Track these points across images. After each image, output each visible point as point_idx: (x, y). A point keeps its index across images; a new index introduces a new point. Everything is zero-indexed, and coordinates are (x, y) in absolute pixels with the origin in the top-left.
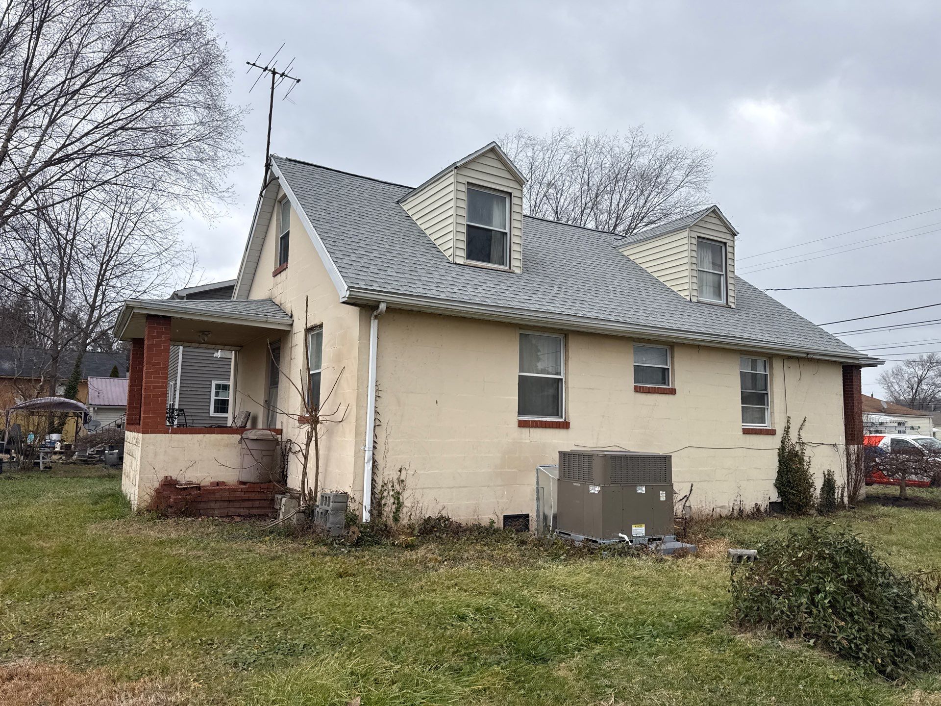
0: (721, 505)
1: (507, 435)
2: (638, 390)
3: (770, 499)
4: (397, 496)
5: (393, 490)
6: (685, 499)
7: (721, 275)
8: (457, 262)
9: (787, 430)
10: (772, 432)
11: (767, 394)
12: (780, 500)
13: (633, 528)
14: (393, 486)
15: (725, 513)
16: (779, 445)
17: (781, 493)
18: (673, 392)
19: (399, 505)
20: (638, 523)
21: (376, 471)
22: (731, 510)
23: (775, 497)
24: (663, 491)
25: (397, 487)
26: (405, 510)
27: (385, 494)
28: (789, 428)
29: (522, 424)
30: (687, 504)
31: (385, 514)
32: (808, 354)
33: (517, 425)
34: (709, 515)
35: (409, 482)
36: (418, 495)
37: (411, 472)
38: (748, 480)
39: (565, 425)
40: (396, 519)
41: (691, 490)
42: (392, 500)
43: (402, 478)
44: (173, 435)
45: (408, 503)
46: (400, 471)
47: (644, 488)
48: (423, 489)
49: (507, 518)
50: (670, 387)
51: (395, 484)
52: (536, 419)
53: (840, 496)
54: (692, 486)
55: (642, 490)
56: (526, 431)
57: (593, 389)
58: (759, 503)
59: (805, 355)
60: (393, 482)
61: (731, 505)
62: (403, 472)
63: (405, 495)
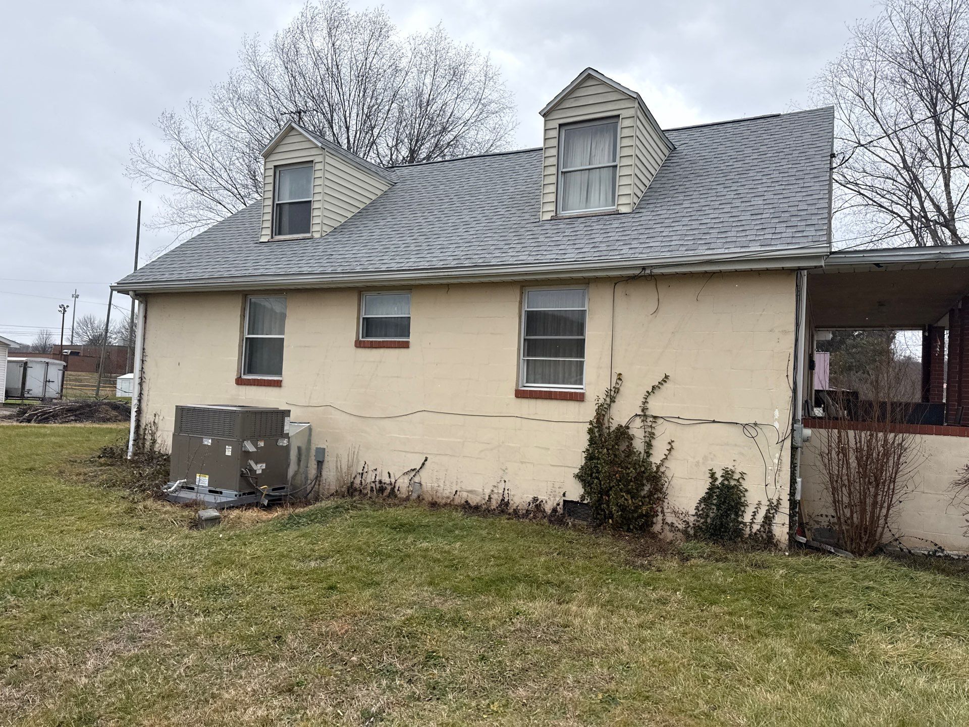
0: (469, 488)
2: (359, 344)
3: (564, 495)
4: (153, 434)
5: (151, 430)
6: (413, 473)
8: (261, 241)
9: (613, 395)
10: (579, 398)
11: (584, 340)
12: (587, 501)
13: (198, 477)
14: (151, 427)
15: (474, 500)
18: (404, 345)
19: (154, 442)
20: (202, 472)
21: (141, 414)
22: (487, 498)
23: (575, 492)
24: (229, 445)
25: (153, 428)
26: (157, 446)
27: (147, 432)
29: (240, 382)
30: (417, 479)
32: (644, 268)
33: (236, 382)
34: (448, 498)
35: (160, 425)
37: (161, 418)
38: (522, 463)
39: (278, 384)
41: (423, 464)
43: (156, 421)
45: (159, 441)
47: (210, 441)
54: (426, 460)
55: (208, 442)
58: (540, 498)
60: (151, 424)
61: (488, 491)
62: (157, 417)
63: (158, 434)
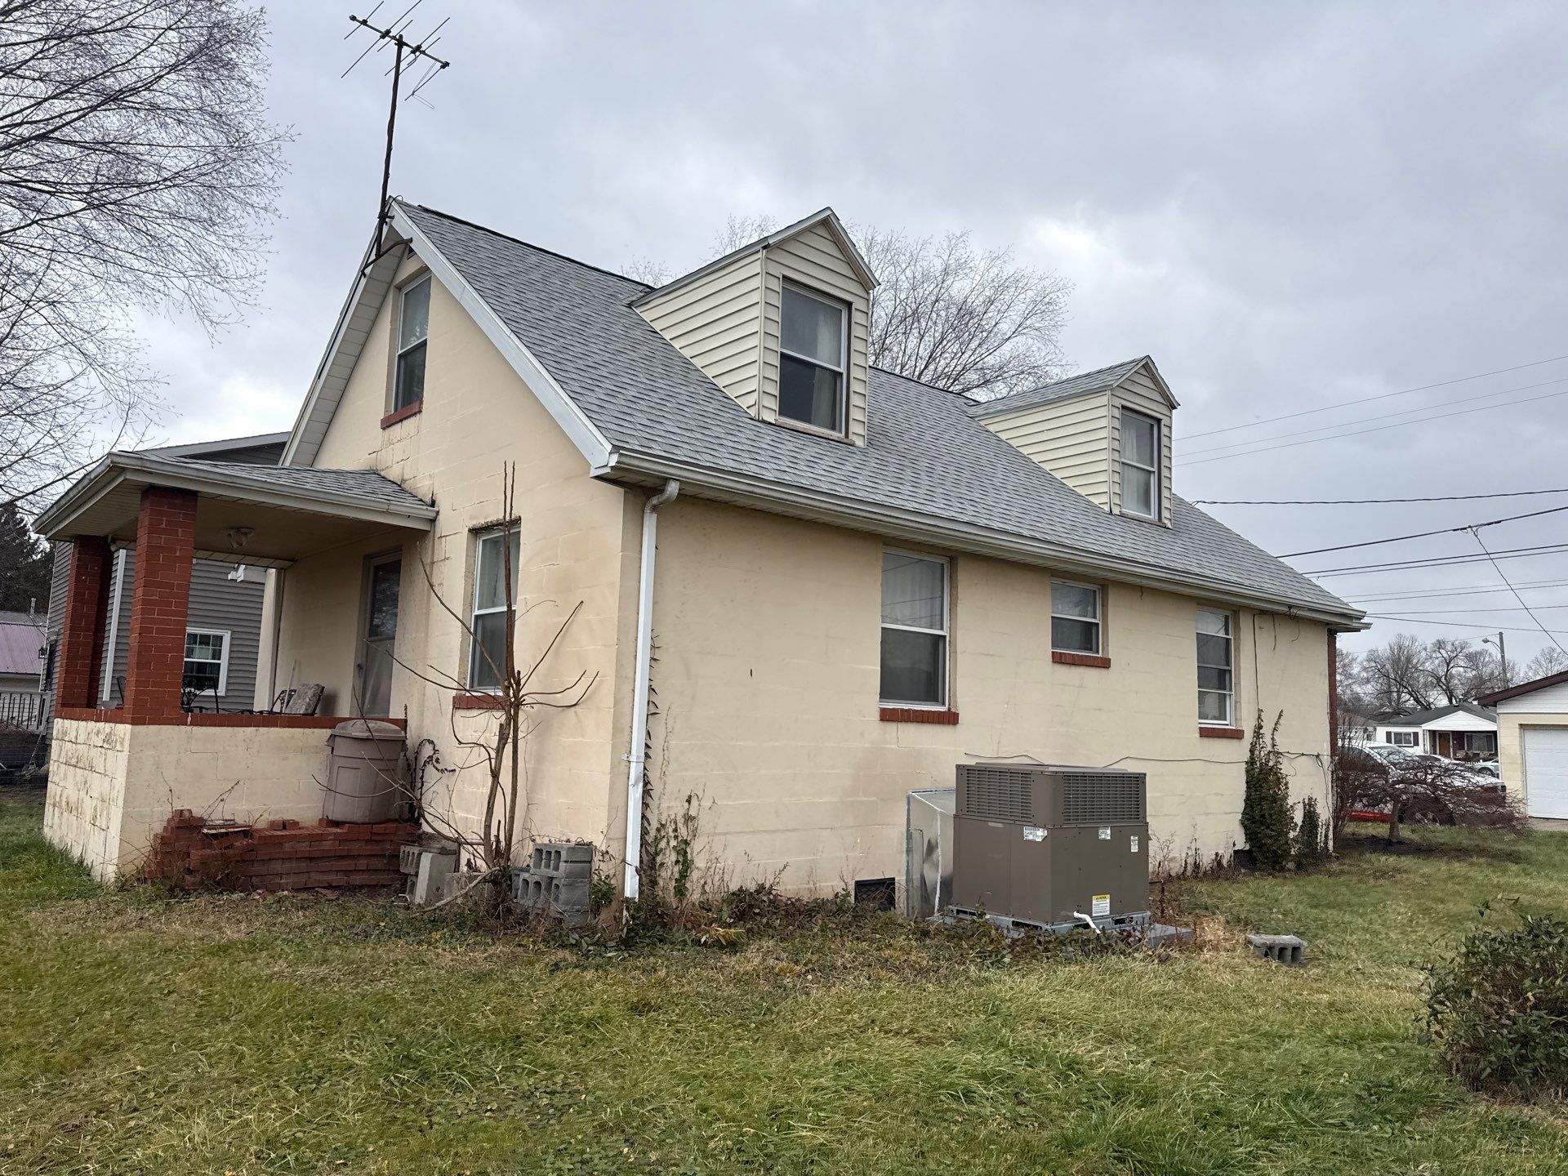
0: (1170, 856)
1: (862, 734)
2: (1058, 659)
3: (1234, 845)
4: (683, 848)
5: (676, 837)
7: (1150, 472)
8: (765, 419)
9: (1258, 731)
10: (1237, 735)
11: (1230, 671)
12: (1247, 848)
13: (1094, 902)
14: (675, 830)
15: (1176, 869)
16: (1246, 756)
17: (1250, 836)
18: (1105, 664)
19: (686, 865)
20: (1101, 892)
21: (649, 800)
22: (1184, 864)
23: (1241, 843)
24: (1134, 835)
25: (683, 832)
26: (695, 875)
27: (663, 844)
28: (1260, 727)
29: (887, 716)
31: (661, 883)
32: (1290, 607)
33: (877, 715)
35: (704, 822)
36: (717, 848)
37: (706, 803)
38: (1207, 814)
39: (950, 718)
40: (680, 892)
42: (673, 857)
43: (693, 813)
44: (195, 728)
45: (700, 862)
46: (689, 801)
47: (1109, 832)
48: (726, 834)
49: (860, 885)
50: (1100, 655)
51: (680, 825)
52: (906, 707)
53: (1323, 839)
55: (1106, 834)
56: (892, 728)
57: (992, 655)
58: (1221, 852)
59: (1286, 609)
60: (676, 823)
61: (1184, 855)
62: (694, 802)
63: (697, 846)
